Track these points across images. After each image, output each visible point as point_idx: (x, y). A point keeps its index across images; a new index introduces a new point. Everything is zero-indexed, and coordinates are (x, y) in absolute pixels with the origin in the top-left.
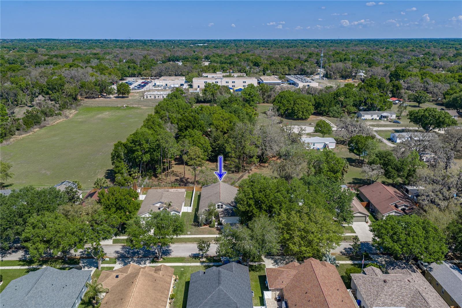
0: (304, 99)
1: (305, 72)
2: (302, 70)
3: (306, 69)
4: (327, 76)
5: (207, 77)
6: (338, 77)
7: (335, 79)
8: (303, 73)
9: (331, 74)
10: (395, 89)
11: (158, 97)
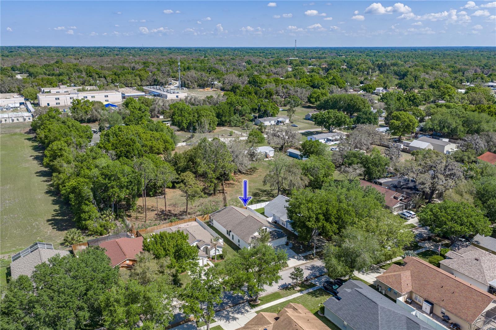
0: (206, 110)
1: (158, 83)
2: (155, 81)
3: (159, 79)
4: (184, 85)
5: (50, 92)
6: (196, 86)
7: (193, 88)
8: (156, 83)
9: (188, 84)
10: (269, 95)
11: (6, 120)
